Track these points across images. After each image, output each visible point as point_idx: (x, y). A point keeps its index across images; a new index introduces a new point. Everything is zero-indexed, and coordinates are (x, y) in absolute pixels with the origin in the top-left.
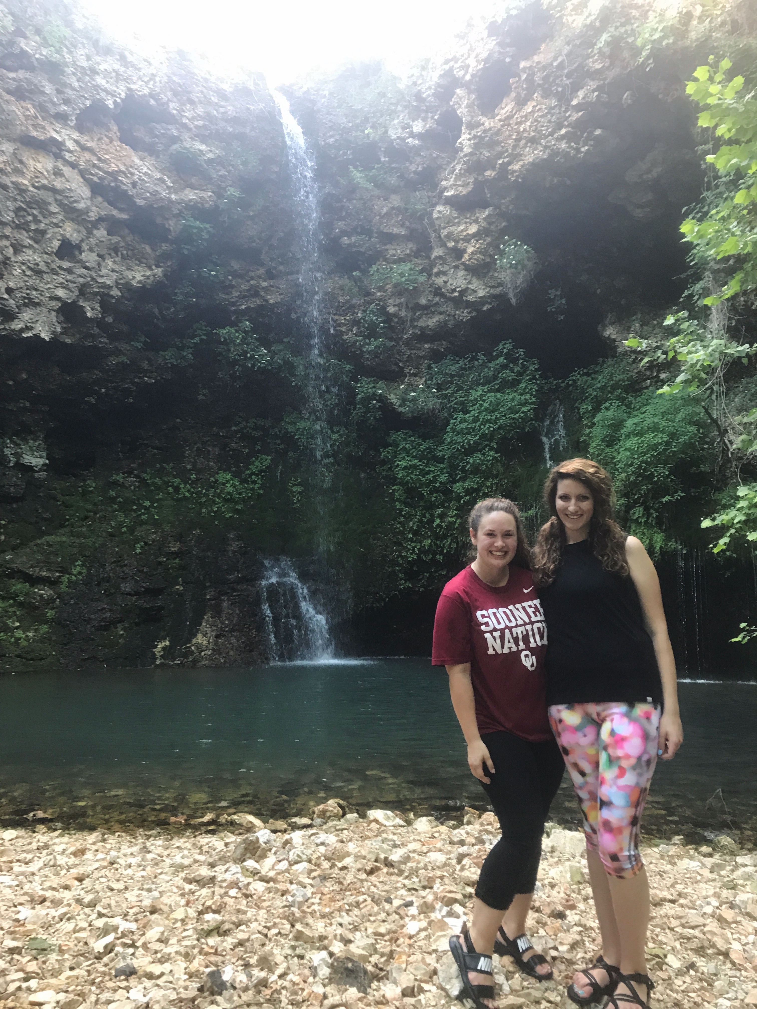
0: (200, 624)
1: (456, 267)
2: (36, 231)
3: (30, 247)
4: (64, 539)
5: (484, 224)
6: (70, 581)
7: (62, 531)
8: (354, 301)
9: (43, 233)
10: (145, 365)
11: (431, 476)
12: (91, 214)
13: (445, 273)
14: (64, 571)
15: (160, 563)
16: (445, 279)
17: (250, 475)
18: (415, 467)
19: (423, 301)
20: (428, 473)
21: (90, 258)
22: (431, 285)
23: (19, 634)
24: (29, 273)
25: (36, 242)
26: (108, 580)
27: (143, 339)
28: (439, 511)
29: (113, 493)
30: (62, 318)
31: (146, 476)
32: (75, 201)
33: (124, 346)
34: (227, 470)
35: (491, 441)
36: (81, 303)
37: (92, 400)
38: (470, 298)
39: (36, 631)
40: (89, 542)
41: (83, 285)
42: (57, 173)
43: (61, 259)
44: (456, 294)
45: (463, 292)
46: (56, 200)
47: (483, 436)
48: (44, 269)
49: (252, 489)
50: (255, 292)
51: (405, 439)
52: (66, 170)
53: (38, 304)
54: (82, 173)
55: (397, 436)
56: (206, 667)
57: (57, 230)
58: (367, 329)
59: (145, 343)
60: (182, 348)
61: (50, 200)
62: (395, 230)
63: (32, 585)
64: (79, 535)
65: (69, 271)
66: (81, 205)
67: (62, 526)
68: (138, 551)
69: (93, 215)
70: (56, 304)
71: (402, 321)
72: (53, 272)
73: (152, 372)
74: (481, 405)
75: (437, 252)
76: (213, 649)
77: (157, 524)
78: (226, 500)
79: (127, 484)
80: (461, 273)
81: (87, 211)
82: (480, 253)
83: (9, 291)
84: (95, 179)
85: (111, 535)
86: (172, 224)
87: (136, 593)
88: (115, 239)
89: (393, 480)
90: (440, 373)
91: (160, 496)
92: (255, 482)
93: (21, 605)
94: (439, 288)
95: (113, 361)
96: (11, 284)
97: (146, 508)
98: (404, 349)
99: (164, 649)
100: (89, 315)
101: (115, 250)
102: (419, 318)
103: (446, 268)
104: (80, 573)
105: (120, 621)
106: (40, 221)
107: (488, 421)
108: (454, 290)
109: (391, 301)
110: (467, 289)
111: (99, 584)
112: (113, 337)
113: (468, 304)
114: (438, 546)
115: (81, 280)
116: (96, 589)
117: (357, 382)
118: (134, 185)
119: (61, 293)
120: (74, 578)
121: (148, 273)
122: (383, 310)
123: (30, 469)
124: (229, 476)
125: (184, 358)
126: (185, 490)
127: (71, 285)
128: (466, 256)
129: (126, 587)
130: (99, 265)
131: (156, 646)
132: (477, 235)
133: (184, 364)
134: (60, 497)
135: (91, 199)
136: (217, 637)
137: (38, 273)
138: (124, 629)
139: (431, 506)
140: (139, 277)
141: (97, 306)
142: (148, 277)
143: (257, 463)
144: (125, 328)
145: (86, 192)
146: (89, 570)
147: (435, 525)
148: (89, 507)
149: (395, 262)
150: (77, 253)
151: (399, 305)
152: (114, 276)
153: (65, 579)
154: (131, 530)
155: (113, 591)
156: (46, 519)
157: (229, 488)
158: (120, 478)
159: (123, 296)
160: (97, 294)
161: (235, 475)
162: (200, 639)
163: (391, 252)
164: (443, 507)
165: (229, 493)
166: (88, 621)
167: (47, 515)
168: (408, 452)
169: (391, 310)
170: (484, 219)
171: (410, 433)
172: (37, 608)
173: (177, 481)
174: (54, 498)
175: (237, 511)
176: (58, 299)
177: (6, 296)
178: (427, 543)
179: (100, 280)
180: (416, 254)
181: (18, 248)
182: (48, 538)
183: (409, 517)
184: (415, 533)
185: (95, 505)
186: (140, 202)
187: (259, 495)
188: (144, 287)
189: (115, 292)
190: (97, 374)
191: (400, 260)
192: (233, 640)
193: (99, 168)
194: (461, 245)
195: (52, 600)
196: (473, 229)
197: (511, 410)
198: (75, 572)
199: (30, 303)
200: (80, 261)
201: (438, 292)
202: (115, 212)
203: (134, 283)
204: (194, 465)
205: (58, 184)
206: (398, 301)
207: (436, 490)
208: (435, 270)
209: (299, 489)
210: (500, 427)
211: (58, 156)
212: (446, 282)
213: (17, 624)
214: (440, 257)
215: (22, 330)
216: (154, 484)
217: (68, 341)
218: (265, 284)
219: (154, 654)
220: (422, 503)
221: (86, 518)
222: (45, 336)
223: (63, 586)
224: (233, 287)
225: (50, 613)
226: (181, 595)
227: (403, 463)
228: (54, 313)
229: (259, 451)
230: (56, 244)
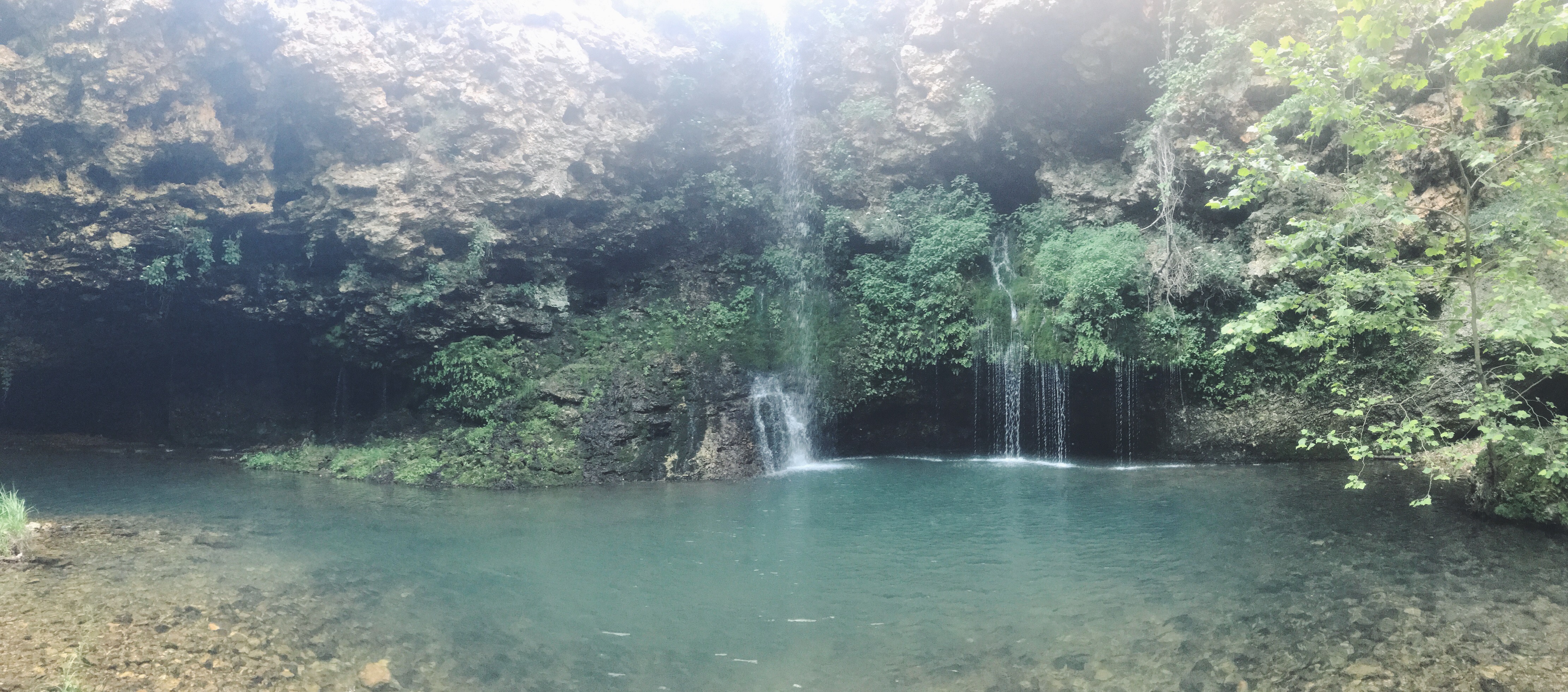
0: (703, 439)
1: (920, 105)
2: (544, 101)
3: (540, 116)
4: (584, 366)
5: (949, 64)
6: (590, 402)
7: (582, 359)
8: (824, 137)
9: (551, 101)
10: (643, 214)
11: (894, 294)
12: (591, 78)
13: (907, 110)
14: (585, 393)
15: (665, 384)
16: (908, 115)
17: (737, 305)
18: (880, 286)
19: (887, 136)
20: (892, 290)
21: (591, 119)
22: (894, 122)
23: (552, 448)
24: (540, 139)
25: (545, 111)
26: (621, 400)
27: (640, 190)
28: (903, 325)
29: (622, 325)
30: (572, 178)
31: (649, 310)
32: (576, 68)
33: (626, 199)
34: (717, 300)
35: (951, 262)
36: (587, 162)
37: (601, 249)
38: (932, 134)
39: (565, 446)
40: (604, 367)
41: (587, 145)
42: (560, 45)
43: (568, 124)
44: (919, 129)
45: (926, 128)
46: (560, 70)
47: (945, 258)
48: (554, 134)
49: (740, 316)
50: (738, 139)
51: (870, 262)
52: (568, 41)
53: (550, 167)
54: (581, 42)
55: (862, 259)
56: (713, 480)
57: (563, 97)
58: (835, 161)
59: (642, 194)
60: (675, 196)
61: (556, 70)
62: (862, 70)
63: (561, 406)
64: (596, 362)
65: (575, 133)
66: (581, 71)
67: (582, 355)
68: (646, 373)
69: (592, 79)
70: (566, 165)
71: (867, 154)
72: (562, 135)
73: (649, 219)
74: (942, 231)
75: (902, 90)
76: (716, 463)
77: (661, 349)
78: (718, 327)
79: (633, 317)
80: (925, 110)
81: (586, 76)
82: (944, 92)
83: (526, 157)
84: (593, 45)
85: (623, 361)
86: (660, 80)
87: (646, 411)
88: (612, 100)
89: (859, 298)
90: (902, 201)
91: (662, 326)
92: (741, 310)
93: (553, 423)
94: (903, 124)
95: (616, 212)
96: (527, 151)
97: (651, 336)
98: (867, 180)
99: (673, 462)
100: (595, 171)
101: (613, 111)
102: (883, 151)
103: (910, 105)
104: (598, 395)
105: (634, 437)
106: (546, 92)
107: (949, 244)
108: (917, 126)
109: (857, 136)
110: (930, 125)
111: (614, 404)
112: (616, 192)
113: (930, 140)
114: (900, 357)
115: (585, 140)
116: (612, 408)
117: (826, 210)
118: (626, 45)
119: (569, 154)
120: (593, 400)
121: (642, 129)
122: (849, 144)
123: (554, 310)
124: (719, 305)
125: (677, 203)
126: (682, 319)
127: (578, 146)
128: (931, 95)
129: (638, 405)
130: (600, 125)
131: (666, 460)
132: (942, 76)
133: (676, 209)
134: (580, 331)
135: (590, 64)
136: (719, 450)
137: (549, 138)
138: (638, 444)
139: (894, 321)
140: (634, 133)
141: (601, 163)
142: (642, 133)
143: (742, 293)
144: (625, 182)
145: (585, 59)
146: (605, 391)
147: (898, 337)
148: (603, 338)
149: (861, 99)
150: (580, 116)
151: (865, 140)
152: (614, 134)
153: (586, 400)
154: (639, 356)
155: (626, 409)
156: (569, 350)
157: (720, 316)
158: (627, 312)
159: (621, 153)
160: (598, 152)
161: (725, 304)
162: (703, 452)
163: (857, 90)
164: (906, 321)
165: (720, 320)
166: (607, 437)
167: (571, 347)
168: (873, 273)
169: (857, 144)
170: (951, 60)
171: (874, 256)
172: (565, 426)
173: (675, 312)
174: (575, 333)
175: (728, 336)
176: (566, 159)
177: (523, 163)
178: (891, 353)
179: (602, 139)
180: (881, 93)
181: (530, 119)
182: (571, 366)
183: (874, 331)
184: (881, 345)
185: (608, 336)
186: (632, 61)
187: (747, 321)
188: (639, 143)
189: (615, 149)
190: (604, 226)
191: (867, 98)
192: (733, 453)
193: (595, 35)
194: (926, 84)
195: (578, 419)
196: (939, 69)
197: (969, 235)
198: (594, 394)
199: (544, 166)
200: (584, 123)
201: (901, 128)
202: (610, 74)
203: (631, 139)
204: (689, 297)
205: (562, 54)
206: (863, 136)
207: (899, 306)
208: (899, 107)
209: (778, 312)
210: (960, 250)
211: (559, 30)
212: (909, 118)
213: (551, 440)
214: (904, 95)
215: (539, 191)
216: (656, 316)
217: (579, 198)
218: (746, 130)
219: (665, 467)
220: (886, 319)
221: (601, 347)
222: (559, 193)
223: (584, 407)
224: (717, 135)
225: (576, 430)
226: (685, 412)
227: (870, 282)
228: (565, 173)
229: (743, 283)
230: (563, 110)
